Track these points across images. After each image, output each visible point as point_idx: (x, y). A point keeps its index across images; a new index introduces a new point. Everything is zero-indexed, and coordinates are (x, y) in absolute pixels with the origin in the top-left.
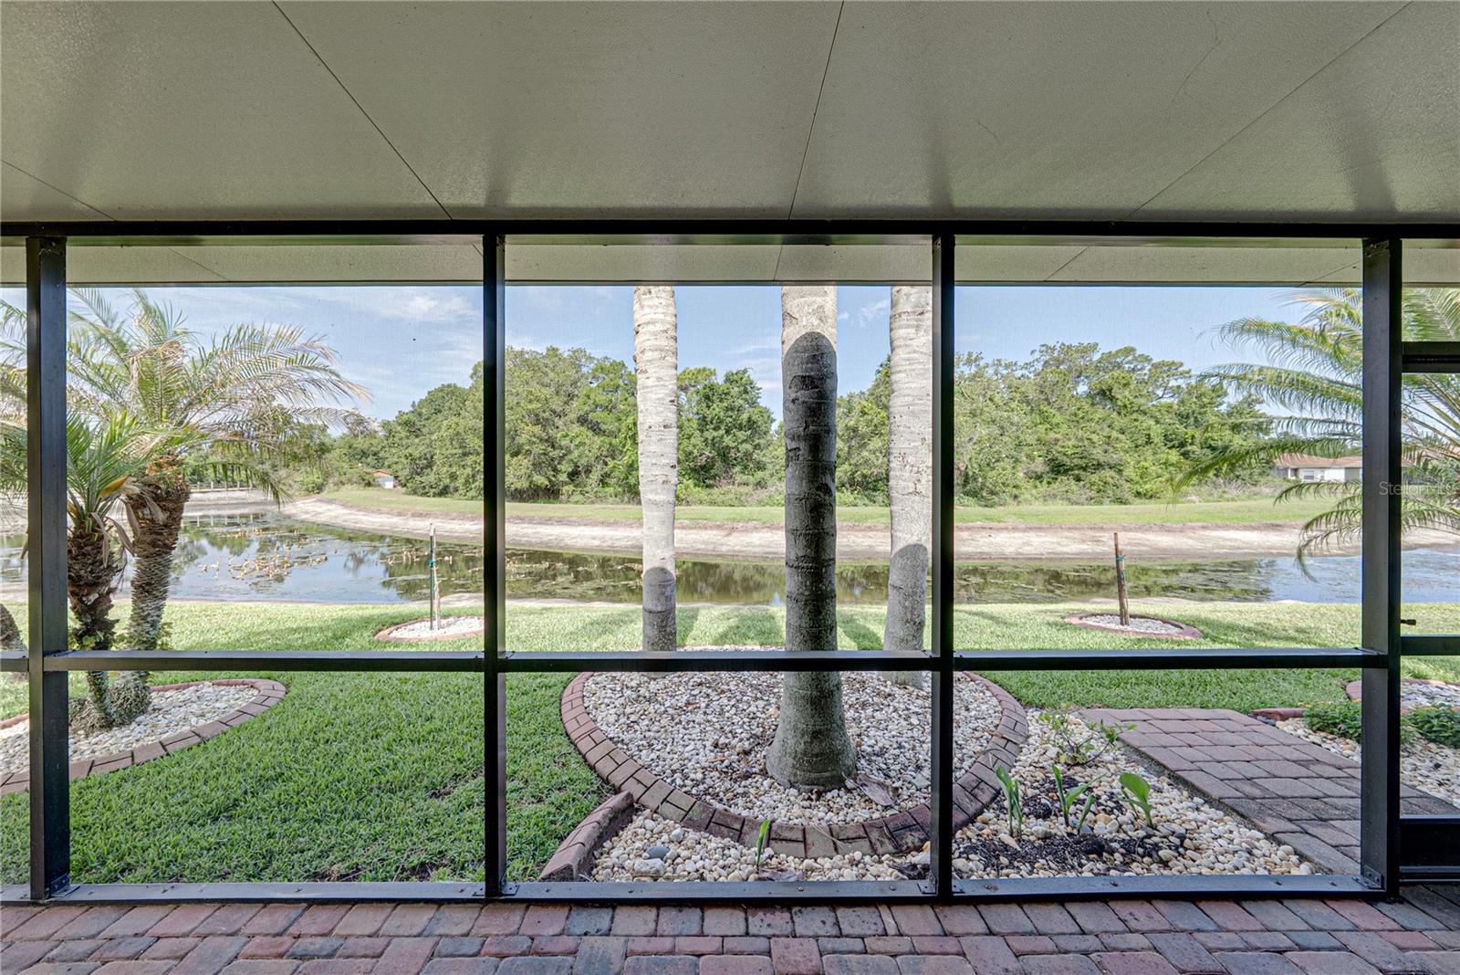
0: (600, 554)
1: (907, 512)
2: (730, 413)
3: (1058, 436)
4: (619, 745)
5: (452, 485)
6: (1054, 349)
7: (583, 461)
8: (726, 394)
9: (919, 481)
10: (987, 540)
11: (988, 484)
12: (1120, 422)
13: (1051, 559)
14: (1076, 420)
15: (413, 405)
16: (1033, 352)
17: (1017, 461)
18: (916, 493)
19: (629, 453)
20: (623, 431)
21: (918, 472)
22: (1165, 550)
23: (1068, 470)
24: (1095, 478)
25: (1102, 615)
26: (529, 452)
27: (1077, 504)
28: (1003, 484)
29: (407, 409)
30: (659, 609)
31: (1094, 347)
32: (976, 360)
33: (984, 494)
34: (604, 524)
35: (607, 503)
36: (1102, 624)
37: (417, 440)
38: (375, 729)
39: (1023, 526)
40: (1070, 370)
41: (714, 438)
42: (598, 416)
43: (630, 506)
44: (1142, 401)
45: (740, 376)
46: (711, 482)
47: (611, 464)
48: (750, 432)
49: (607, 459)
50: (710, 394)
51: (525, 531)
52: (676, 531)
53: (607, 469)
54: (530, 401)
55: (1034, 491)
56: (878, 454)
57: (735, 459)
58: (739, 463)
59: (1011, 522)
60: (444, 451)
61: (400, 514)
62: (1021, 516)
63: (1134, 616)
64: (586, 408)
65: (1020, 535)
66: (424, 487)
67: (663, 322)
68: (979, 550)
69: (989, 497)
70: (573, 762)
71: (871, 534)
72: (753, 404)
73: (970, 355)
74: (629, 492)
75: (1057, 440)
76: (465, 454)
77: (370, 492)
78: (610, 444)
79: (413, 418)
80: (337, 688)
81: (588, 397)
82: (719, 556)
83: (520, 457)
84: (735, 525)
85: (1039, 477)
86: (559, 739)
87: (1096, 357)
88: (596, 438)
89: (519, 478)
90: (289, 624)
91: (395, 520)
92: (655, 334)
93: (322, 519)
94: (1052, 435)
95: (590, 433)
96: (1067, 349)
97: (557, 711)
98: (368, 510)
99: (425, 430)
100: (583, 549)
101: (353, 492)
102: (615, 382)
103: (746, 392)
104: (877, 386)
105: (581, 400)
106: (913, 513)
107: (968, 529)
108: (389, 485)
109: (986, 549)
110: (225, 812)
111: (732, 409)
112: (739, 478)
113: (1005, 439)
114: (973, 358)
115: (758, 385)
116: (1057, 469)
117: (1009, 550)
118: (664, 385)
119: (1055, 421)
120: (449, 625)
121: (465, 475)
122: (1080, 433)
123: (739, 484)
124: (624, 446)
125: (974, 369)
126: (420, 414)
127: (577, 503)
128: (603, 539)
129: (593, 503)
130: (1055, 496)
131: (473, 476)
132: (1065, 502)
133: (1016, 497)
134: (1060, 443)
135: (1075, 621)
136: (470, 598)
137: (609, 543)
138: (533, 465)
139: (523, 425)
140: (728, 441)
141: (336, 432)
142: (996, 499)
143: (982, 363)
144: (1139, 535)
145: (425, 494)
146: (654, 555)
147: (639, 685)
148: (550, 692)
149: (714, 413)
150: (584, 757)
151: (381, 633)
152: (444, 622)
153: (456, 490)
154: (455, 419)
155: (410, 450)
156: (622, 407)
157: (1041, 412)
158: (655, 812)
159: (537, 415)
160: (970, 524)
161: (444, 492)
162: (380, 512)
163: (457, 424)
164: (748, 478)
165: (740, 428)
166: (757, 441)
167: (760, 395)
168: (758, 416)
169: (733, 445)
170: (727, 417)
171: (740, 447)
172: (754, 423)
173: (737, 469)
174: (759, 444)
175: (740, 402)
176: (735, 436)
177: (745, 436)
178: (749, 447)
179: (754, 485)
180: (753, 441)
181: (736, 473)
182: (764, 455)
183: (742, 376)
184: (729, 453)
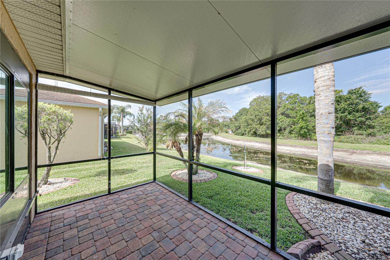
0: (290, 155)
2: (351, 106)
4: (311, 222)
5: (245, 133)
7: (283, 126)
8: (348, 99)
15: (236, 114)
19: (300, 123)
20: (298, 116)
26: (265, 124)
29: (235, 115)
30: (326, 179)
34: (291, 146)
35: (292, 139)
37: (237, 122)
38: (236, 190)
41: (341, 116)
42: (289, 112)
43: (301, 141)
45: (357, 90)
46: (340, 133)
47: (293, 127)
48: (363, 113)
49: (292, 126)
50: (339, 100)
51: (264, 146)
52: (334, 152)
53: (292, 129)
54: (266, 110)
57: (354, 124)
60: (243, 124)
61: (233, 140)
64: (284, 110)
66: (238, 133)
67: (328, 75)
70: (293, 220)
72: (366, 101)
74: (300, 136)
76: (248, 125)
77: (227, 134)
78: (293, 121)
79: (236, 117)
80: (227, 178)
81: (285, 107)
82: (344, 162)
83: (263, 125)
84: (355, 151)
86: (286, 211)
88: (288, 119)
89: (263, 131)
90: (216, 161)
91: (232, 141)
92: (324, 81)
93: (218, 140)
95: (285, 118)
97: (284, 202)
98: (227, 138)
99: (238, 120)
100: (283, 153)
101: (224, 134)
102: (295, 101)
103: (361, 96)
105: (282, 108)
108: (231, 132)
110: (211, 197)
111: (352, 104)
112: (356, 132)
115: (369, 92)
118: (329, 98)
120: (248, 168)
121: (248, 130)
123: (356, 135)
124: (299, 121)
126: (237, 116)
127: (281, 139)
128: (291, 151)
129: (286, 139)
131: (250, 131)
136: (250, 162)
137: (293, 152)
138: (267, 128)
139: (264, 116)
140: (349, 117)
141: (221, 120)
145: (238, 135)
146: (324, 160)
147: (316, 204)
148: (281, 195)
149: (342, 107)
150: (297, 220)
151: (233, 167)
152: (247, 167)
153: (246, 134)
154: (246, 116)
155: (235, 125)
156: (298, 108)
158: (332, 254)
159: (268, 114)
161: (243, 135)
162: (229, 139)
163: (246, 117)
164: (362, 132)
165: (357, 111)
166: (368, 116)
167: (370, 97)
168: (369, 106)
169: (353, 119)
170: (350, 107)
171: (357, 119)
172: (366, 109)
173: (355, 128)
174: (370, 118)
175: (357, 101)
176: (354, 115)
177: (360, 114)
178: (363, 119)
179: (366, 135)
180: (366, 116)
181: (355, 130)
182: (373, 122)
183: (359, 90)
184: (351, 122)
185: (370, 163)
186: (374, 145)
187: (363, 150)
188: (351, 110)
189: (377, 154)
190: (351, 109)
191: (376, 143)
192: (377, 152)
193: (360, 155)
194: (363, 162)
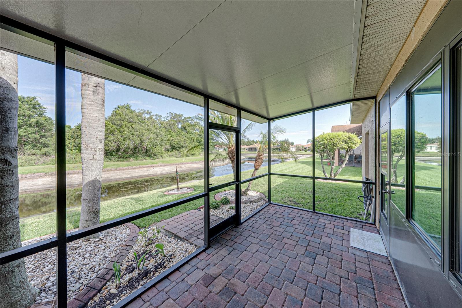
1: (89, 167)
3: (173, 139)
6: (173, 114)
9: (95, 154)
10: (152, 170)
11: (153, 152)
12: (188, 136)
13: (171, 174)
14: (178, 134)
16: (167, 114)
17: (161, 145)
18: (94, 159)
21: (94, 151)
22: (196, 168)
23: (175, 148)
24: (182, 150)
25: (174, 189)
27: (178, 157)
28: (158, 152)
31: (182, 115)
32: (150, 113)
33: (152, 156)
36: (173, 193)
39: (163, 165)
40: (176, 121)
44: (192, 131)
45: (30, 99)
48: (37, 129)
55: (167, 154)
56: (112, 142)
57: (27, 142)
58: (30, 144)
59: (160, 164)
62: (162, 162)
63: (180, 188)
65: (162, 167)
68: (149, 174)
69: (154, 156)
71: (108, 172)
72: (41, 115)
73: (148, 111)
75: (173, 140)
84: (24, 176)
85: (168, 150)
87: (183, 118)
94: (172, 138)
96: (176, 115)
103: (34, 108)
104: (112, 116)
106: (92, 168)
107: (147, 167)
109: (152, 173)
111: (23, 116)
112: (29, 152)
113: (158, 138)
114: (149, 112)
115: (44, 106)
116: (173, 148)
117: (159, 173)
119: (173, 134)
122: (179, 138)
123: (29, 155)
125: (149, 116)
130: (172, 155)
132: (175, 157)
133: (162, 156)
134: (174, 141)
135: (166, 193)
140: (19, 132)
142: (156, 157)
143: (152, 114)
144: (191, 165)
157: (169, 131)
160: (147, 166)
164: (36, 151)
165: (30, 125)
166: (43, 133)
167: (45, 111)
168: (43, 121)
169: (24, 134)
170: (19, 119)
171: (30, 135)
172: (41, 124)
173: (27, 147)
174: (44, 135)
175: (30, 112)
176: (25, 130)
177: (34, 130)
178: (37, 136)
179: (41, 155)
180: (40, 133)
181: (27, 149)
182: (48, 140)
183: (32, 100)
184: (22, 138)
185: (41, 187)
186: (47, 166)
187: (34, 174)
188: (22, 123)
189: (49, 176)
190: (22, 121)
191: (50, 164)
192: (49, 174)
193: (30, 180)
194: (33, 187)
